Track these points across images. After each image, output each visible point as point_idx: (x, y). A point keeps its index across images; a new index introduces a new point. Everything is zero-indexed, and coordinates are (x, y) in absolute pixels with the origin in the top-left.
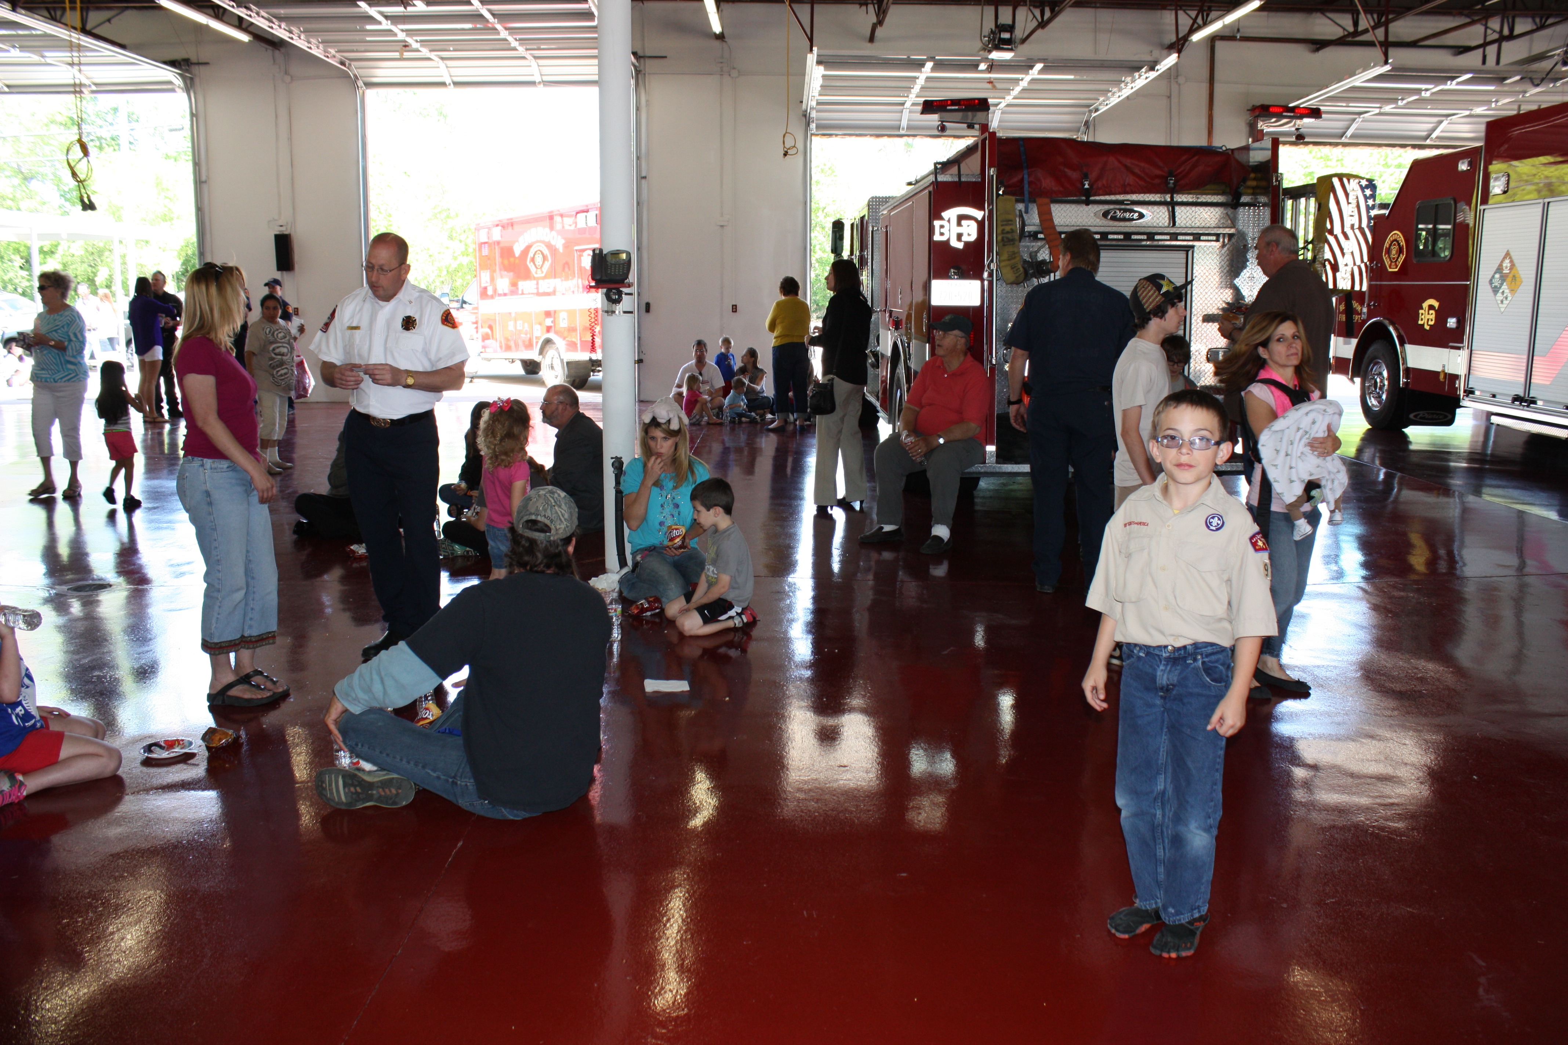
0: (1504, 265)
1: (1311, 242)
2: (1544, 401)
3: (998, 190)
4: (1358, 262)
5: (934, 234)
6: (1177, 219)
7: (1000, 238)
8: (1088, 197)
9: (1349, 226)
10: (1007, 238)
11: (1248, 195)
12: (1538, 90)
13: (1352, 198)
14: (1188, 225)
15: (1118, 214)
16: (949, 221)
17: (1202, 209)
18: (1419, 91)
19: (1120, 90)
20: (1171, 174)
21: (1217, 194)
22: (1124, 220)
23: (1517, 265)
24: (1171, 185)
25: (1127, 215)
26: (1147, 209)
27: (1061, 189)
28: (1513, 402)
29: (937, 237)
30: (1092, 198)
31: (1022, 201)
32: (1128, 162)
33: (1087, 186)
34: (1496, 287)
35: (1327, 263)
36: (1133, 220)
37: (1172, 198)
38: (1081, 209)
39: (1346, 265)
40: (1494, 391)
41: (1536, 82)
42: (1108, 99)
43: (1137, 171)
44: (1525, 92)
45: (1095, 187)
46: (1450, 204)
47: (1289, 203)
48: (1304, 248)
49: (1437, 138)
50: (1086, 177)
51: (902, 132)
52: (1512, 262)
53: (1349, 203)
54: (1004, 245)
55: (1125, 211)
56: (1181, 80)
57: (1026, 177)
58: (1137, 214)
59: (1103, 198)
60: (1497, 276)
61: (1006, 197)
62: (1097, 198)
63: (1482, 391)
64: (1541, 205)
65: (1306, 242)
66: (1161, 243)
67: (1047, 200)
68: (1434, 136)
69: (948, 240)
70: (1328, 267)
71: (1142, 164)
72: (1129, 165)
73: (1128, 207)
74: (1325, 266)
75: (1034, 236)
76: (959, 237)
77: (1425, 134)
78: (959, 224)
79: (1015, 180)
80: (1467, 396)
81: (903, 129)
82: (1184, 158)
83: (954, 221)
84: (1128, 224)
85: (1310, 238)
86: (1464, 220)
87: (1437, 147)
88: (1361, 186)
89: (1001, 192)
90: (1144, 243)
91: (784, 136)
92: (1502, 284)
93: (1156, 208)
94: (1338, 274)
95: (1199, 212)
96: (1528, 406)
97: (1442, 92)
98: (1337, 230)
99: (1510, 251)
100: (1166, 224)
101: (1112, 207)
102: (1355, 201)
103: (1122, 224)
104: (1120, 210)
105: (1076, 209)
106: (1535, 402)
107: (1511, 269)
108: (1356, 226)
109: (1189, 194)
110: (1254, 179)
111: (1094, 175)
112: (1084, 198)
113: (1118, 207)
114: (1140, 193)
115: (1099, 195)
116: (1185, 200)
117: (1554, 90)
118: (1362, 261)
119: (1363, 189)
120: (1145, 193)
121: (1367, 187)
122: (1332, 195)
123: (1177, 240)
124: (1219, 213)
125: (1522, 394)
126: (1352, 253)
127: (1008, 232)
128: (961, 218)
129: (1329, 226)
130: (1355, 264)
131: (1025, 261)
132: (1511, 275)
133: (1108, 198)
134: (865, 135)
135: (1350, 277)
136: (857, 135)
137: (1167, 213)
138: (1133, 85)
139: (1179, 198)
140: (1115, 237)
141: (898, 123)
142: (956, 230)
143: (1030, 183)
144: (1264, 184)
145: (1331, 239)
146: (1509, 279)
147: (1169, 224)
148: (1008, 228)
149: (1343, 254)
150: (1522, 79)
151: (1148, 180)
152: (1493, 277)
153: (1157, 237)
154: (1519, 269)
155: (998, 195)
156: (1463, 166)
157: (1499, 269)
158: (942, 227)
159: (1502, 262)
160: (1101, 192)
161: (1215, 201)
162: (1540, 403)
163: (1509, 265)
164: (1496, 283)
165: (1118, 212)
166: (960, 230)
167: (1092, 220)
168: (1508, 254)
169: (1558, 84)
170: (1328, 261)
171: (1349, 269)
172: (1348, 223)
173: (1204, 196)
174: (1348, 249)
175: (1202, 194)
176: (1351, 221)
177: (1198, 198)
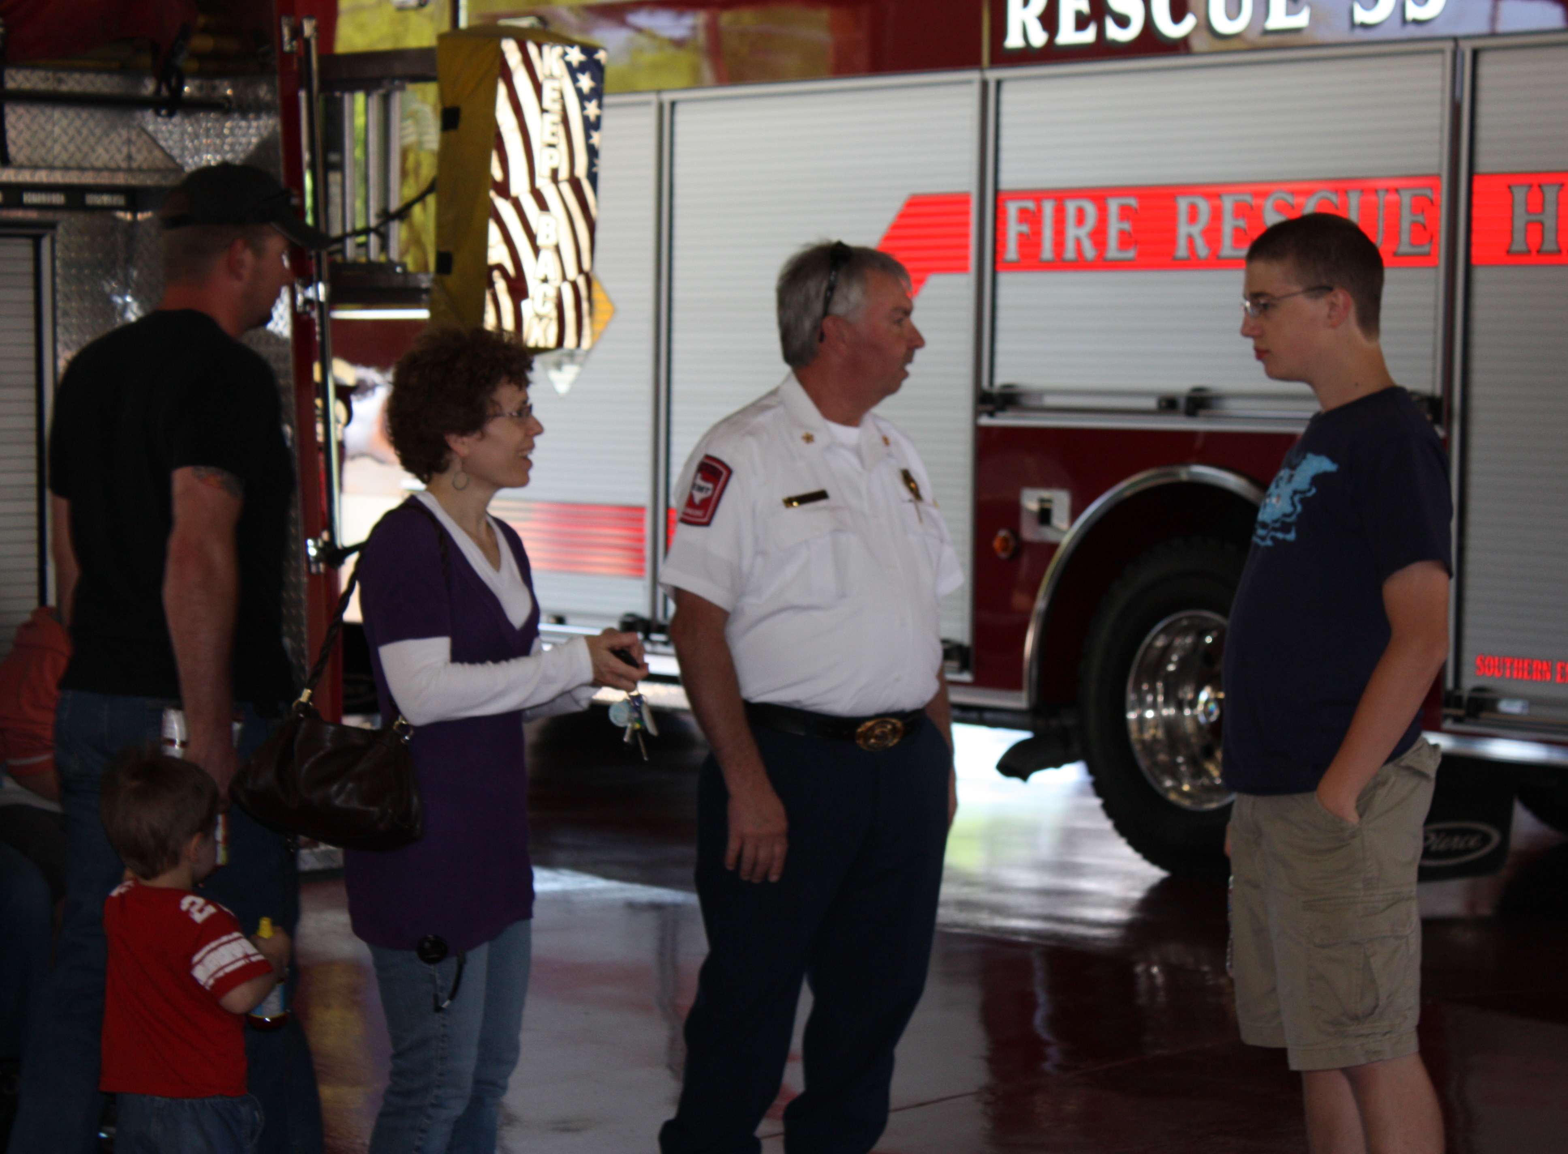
4: (572, 272)
9: (547, 173)
11: (195, 75)
13: (549, 94)
21: (110, 71)
35: (496, 274)
39: (545, 280)
53: (544, 111)
70: (501, 286)
74: (491, 284)
88: (569, 65)
94: (527, 305)
98: (519, 186)
102: (557, 107)
108: (563, 174)
109: (34, 67)
110: (207, 31)
116: (26, 86)
118: (581, 270)
119: (573, 71)
121: (583, 68)
122: (502, 90)
123: (19, 205)
125: (643, 609)
126: (557, 249)
129: (497, 173)
130: (564, 278)
135: (554, 314)
145: (504, 207)
149: (536, 250)
161: (107, 91)
170: (500, 267)
171: (552, 294)
172: (544, 164)
173: (77, 76)
174: (548, 237)
175: (71, 69)
176: (551, 158)
177: (60, 81)
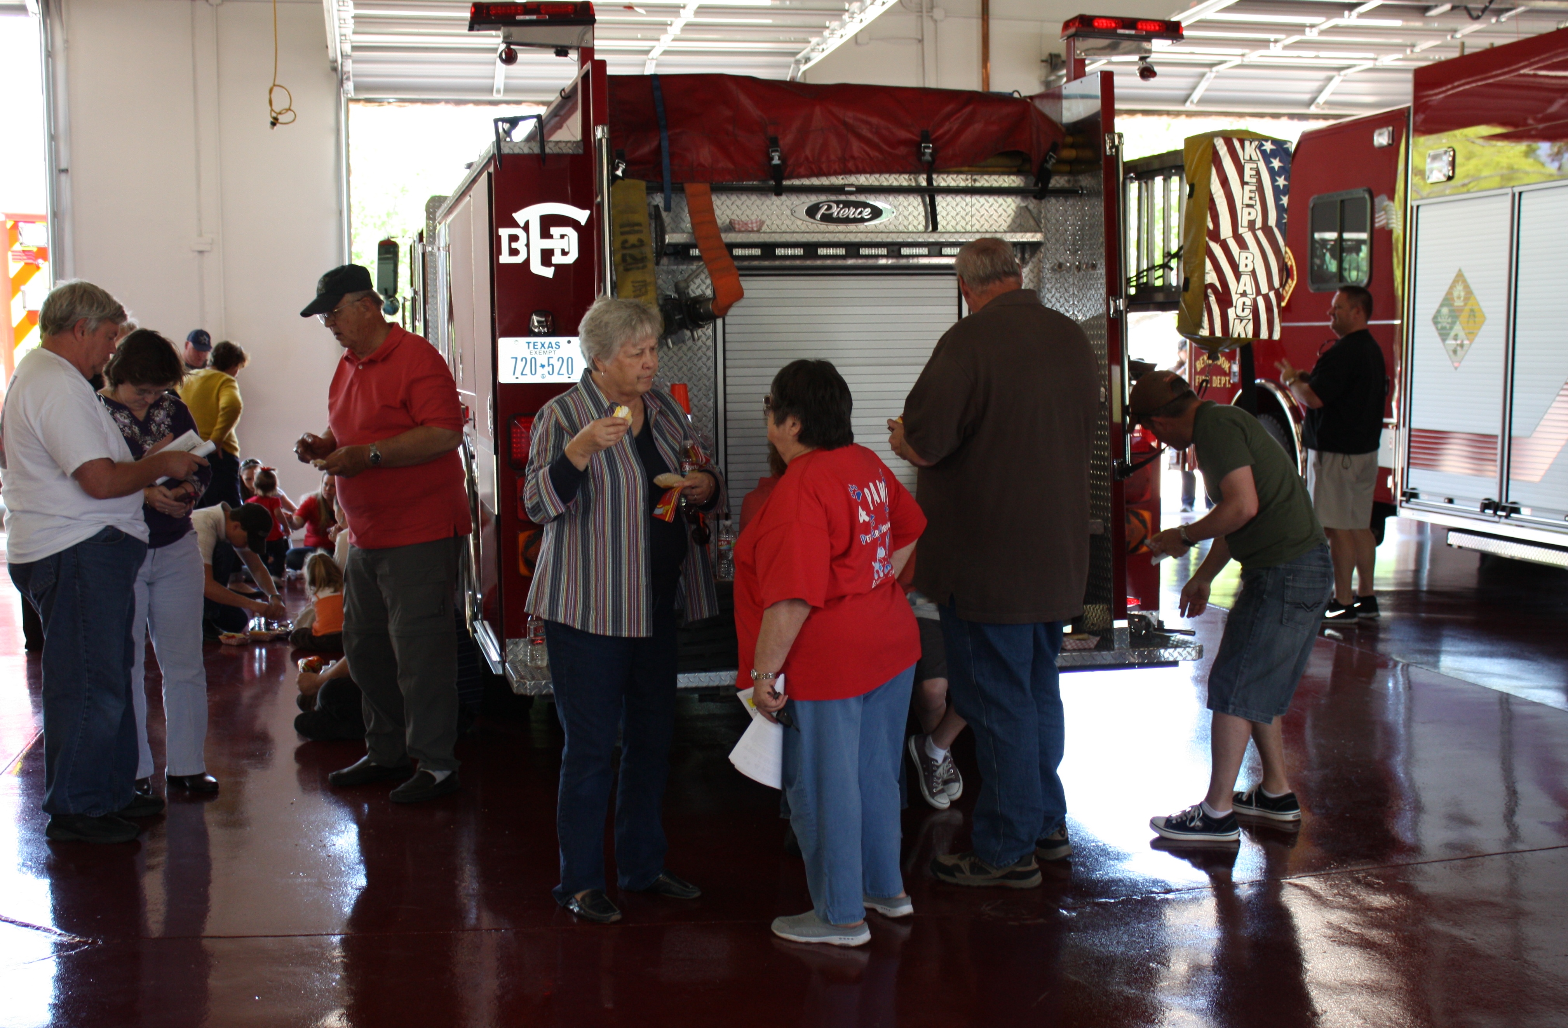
0: (1455, 294)
1: (1177, 255)
2: (1534, 508)
3: (613, 167)
4: (1264, 289)
5: (499, 252)
6: (939, 218)
7: (618, 257)
8: (778, 178)
9: (1245, 224)
10: (633, 257)
11: (1061, 173)
12: (1476, 26)
13: (1249, 174)
14: (959, 228)
15: (835, 210)
16: (526, 228)
17: (982, 199)
18: (1300, 28)
19: (843, 25)
20: (926, 138)
21: (1009, 174)
22: (847, 220)
23: (1475, 292)
24: (928, 158)
25: (851, 213)
26: (887, 201)
27: (730, 166)
28: (1483, 511)
29: (505, 258)
30: (786, 183)
31: (661, 190)
32: (849, 116)
33: (776, 161)
34: (1443, 328)
35: (1209, 291)
36: (863, 220)
37: (930, 181)
38: (768, 202)
39: (1244, 294)
40: (1451, 494)
41: (1475, 14)
42: (825, 41)
43: (865, 132)
44: (1455, 31)
45: (791, 161)
46: (1364, 198)
47: (1133, 188)
48: (1165, 266)
49: (1326, 103)
50: (774, 143)
51: (496, 97)
52: (1467, 287)
53: (1243, 183)
54: (627, 270)
55: (847, 204)
56: (938, 14)
57: (665, 144)
58: (868, 210)
59: (806, 182)
60: (1445, 310)
61: (627, 181)
62: (796, 182)
63: (1430, 494)
64: (1509, 197)
65: (1168, 255)
66: (913, 261)
67: (703, 187)
68: (1321, 100)
69: (527, 261)
70: (1212, 299)
71: (874, 120)
72: (851, 121)
73: (852, 198)
74: (1207, 297)
75: (680, 252)
76: (547, 256)
77: (1307, 97)
78: (545, 234)
79: (646, 149)
80: (1407, 501)
81: (498, 91)
82: (949, 108)
83: (535, 228)
84: (852, 227)
85: (1174, 249)
86: (1387, 224)
87: (1325, 117)
88: (1263, 152)
89: (619, 173)
90: (883, 262)
91: (271, 91)
92: (1453, 323)
93: (901, 198)
94: (1231, 312)
95: (978, 205)
96: (1507, 517)
97: (1335, 30)
98: (1226, 231)
99: (1463, 270)
100: (921, 228)
101: (823, 198)
102: (1255, 180)
103: (842, 227)
104: (838, 203)
105: (759, 202)
106: (1517, 511)
107: (1467, 299)
108: (1259, 224)
109: (959, 173)
110: (1072, 146)
111: (787, 140)
112: (772, 183)
113: (833, 198)
114: (872, 172)
115: (799, 176)
116: (953, 184)
117: (1498, 28)
118: (1271, 286)
119: (1267, 157)
120: (881, 172)
121: (1274, 154)
122: (1214, 171)
123: (940, 255)
124: (1013, 206)
125: (1496, 498)
126: (1253, 273)
127: (633, 246)
128: (548, 223)
129: (1209, 226)
130: (1258, 292)
131: (667, 299)
132: (1467, 309)
133: (815, 181)
134: (437, 101)
135: (1251, 316)
136: (424, 101)
137: (921, 208)
138: (862, 16)
139: (942, 180)
140: (831, 251)
141: (489, 81)
142: (538, 244)
143: (672, 156)
144: (1088, 154)
145: (1215, 247)
146: (1464, 315)
147: (926, 227)
148: (633, 239)
149: (1238, 275)
150: (1453, 8)
151: (885, 147)
152: (1438, 311)
153: (905, 251)
154: (1479, 298)
155: (613, 179)
156: (1381, 139)
157: (1448, 300)
158: (514, 238)
159: (1452, 287)
160: (802, 170)
161: (1006, 185)
162: (1525, 512)
163: (1462, 294)
164: (1445, 321)
165: (834, 206)
166: (547, 244)
167: (789, 222)
168: (1460, 277)
169: (1503, 19)
170: (1212, 286)
171: (1248, 302)
172: (1244, 218)
173: (986, 177)
174: (1246, 265)
175: (982, 173)
176: (1249, 214)
177: (975, 180)
